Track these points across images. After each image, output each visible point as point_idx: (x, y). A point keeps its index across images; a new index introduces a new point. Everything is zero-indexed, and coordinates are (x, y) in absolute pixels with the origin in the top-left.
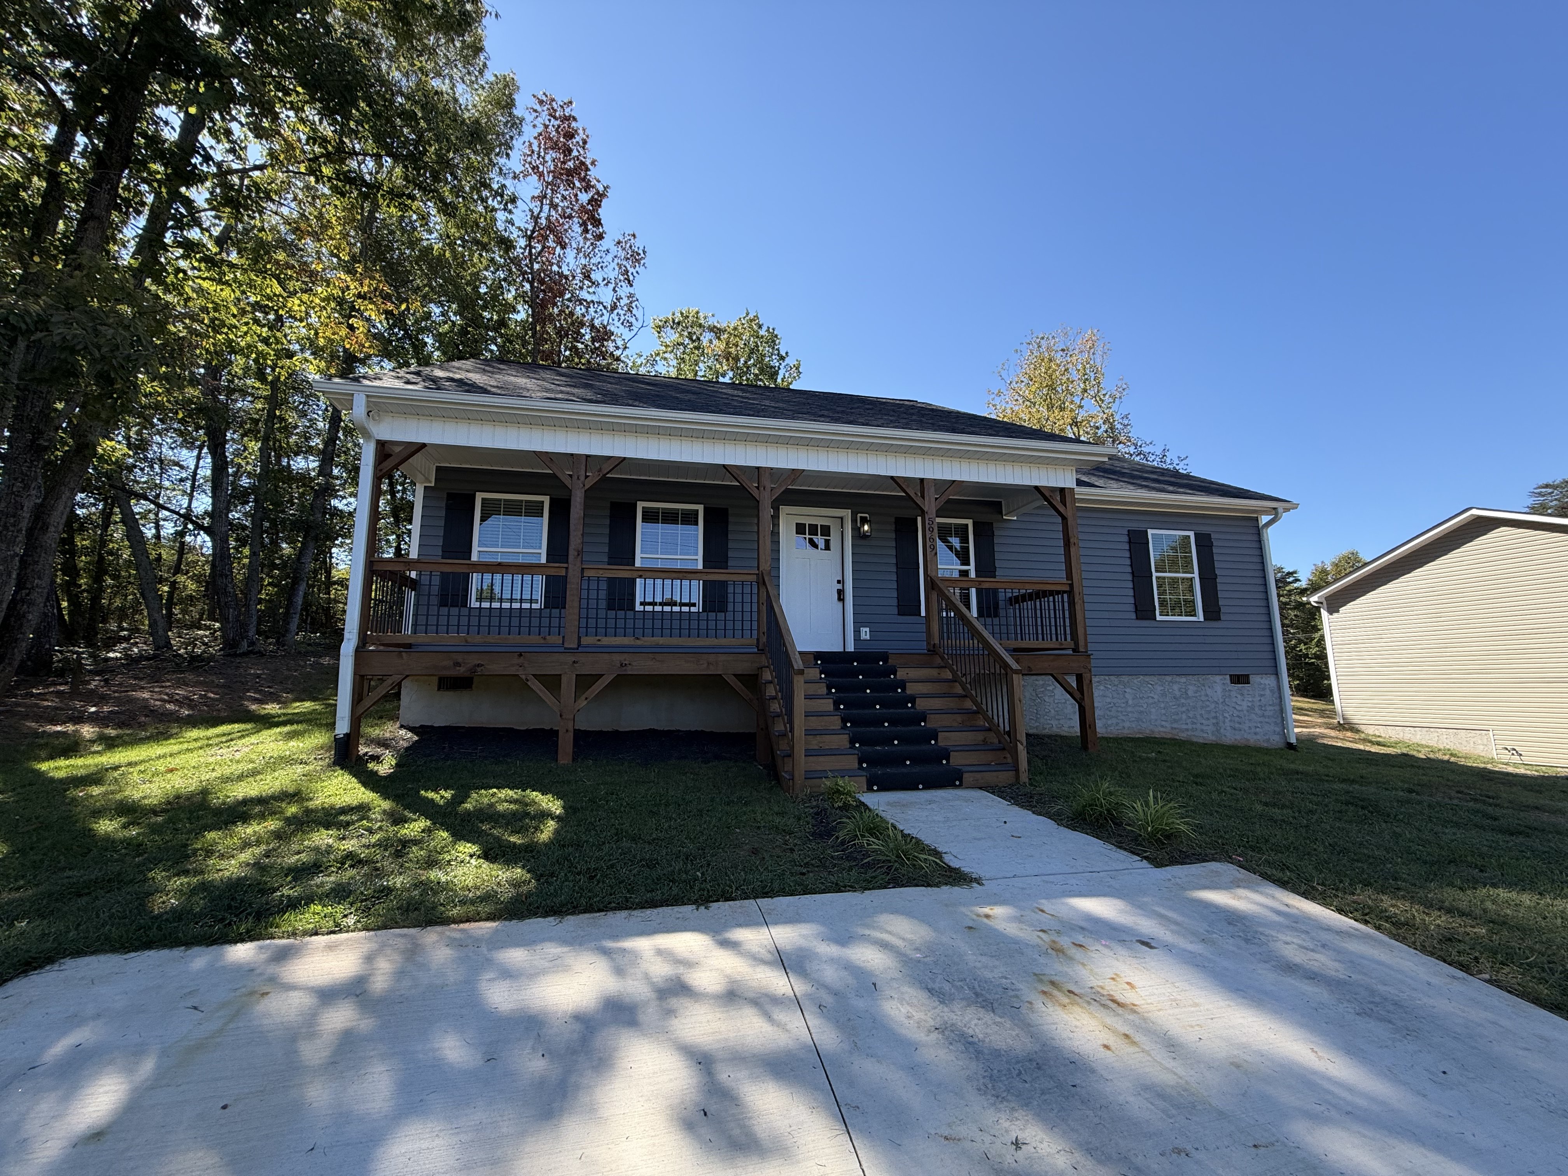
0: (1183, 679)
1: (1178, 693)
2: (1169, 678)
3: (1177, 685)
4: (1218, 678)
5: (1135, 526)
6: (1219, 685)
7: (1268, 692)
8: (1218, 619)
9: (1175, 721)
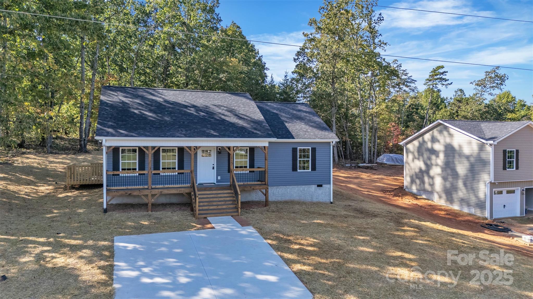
0: (304, 186)
1: (302, 190)
2: (300, 186)
3: (302, 188)
4: (313, 186)
5: (295, 147)
6: (314, 187)
7: (327, 189)
8: (315, 170)
9: (301, 197)
